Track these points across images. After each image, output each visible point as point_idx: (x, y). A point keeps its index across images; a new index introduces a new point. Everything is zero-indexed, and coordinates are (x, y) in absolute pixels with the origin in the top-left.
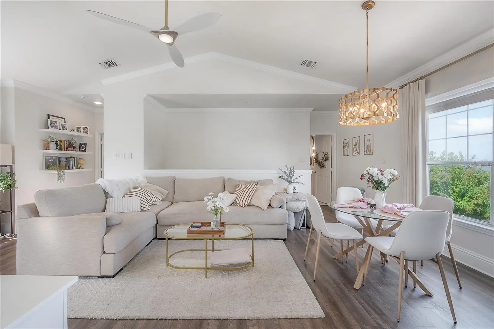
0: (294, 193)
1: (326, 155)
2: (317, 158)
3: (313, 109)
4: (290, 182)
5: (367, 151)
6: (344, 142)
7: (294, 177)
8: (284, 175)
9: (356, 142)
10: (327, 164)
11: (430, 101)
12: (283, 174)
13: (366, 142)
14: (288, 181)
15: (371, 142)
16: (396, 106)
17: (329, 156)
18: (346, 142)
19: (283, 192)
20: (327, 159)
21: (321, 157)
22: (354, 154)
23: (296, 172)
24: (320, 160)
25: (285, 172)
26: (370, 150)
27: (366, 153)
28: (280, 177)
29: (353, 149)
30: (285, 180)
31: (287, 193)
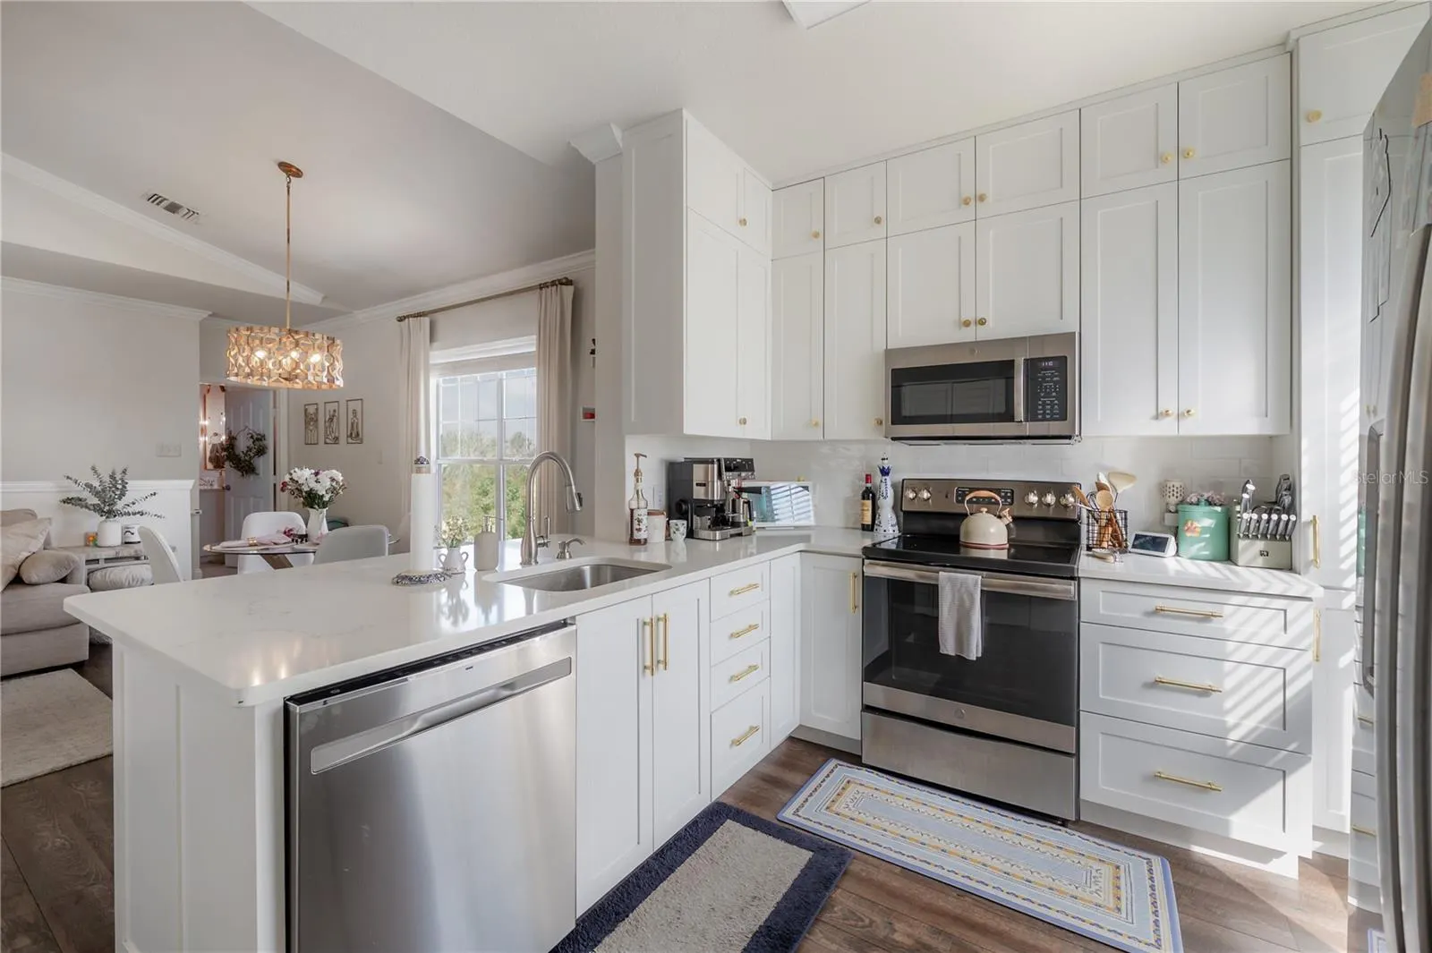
0: (126, 543)
1: (258, 439)
2: (233, 449)
3: (210, 313)
4: (111, 514)
5: (351, 434)
6: (306, 410)
7: (125, 500)
8: (86, 494)
9: (332, 413)
10: (263, 464)
11: (438, 356)
12: (80, 491)
13: (351, 416)
14: (101, 512)
15: (359, 416)
16: (336, 363)
17: (270, 442)
18: (311, 410)
19: (82, 543)
20: (261, 451)
21: (243, 444)
22: (328, 441)
23: (131, 485)
24: (242, 454)
25: (88, 485)
26: (358, 434)
27: (350, 441)
28: (67, 501)
29: (326, 428)
30: (90, 509)
31: (99, 544)
